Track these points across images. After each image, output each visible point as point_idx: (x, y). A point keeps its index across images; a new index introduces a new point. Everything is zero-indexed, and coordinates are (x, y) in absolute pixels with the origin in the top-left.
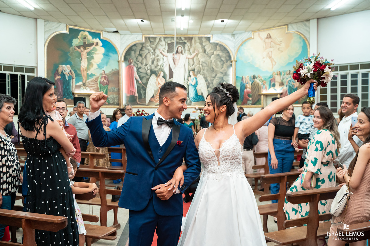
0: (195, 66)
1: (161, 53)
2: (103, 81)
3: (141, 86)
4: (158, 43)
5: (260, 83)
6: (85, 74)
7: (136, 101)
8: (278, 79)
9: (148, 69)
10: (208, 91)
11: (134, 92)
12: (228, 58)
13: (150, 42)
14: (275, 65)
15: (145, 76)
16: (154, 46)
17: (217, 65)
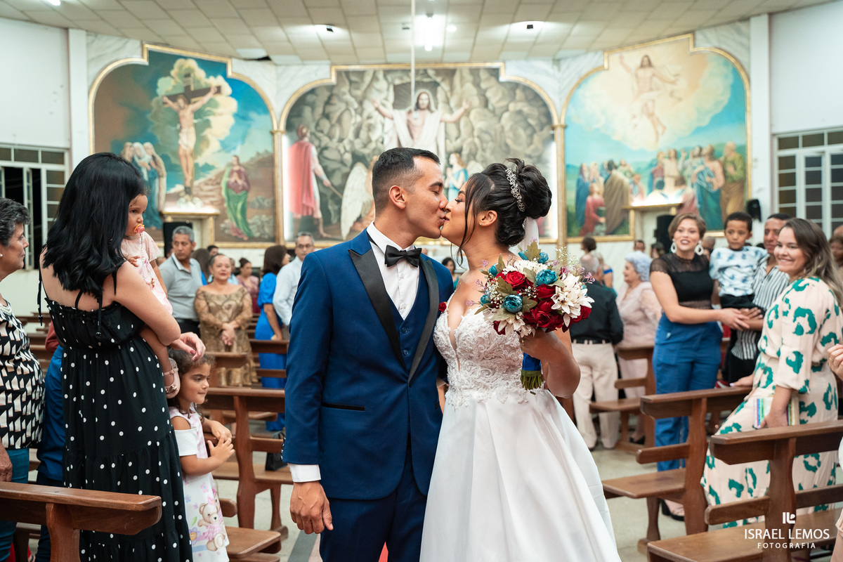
0: (463, 141)
1: (377, 109)
2: (236, 182)
3: (329, 194)
4: (370, 85)
6: (191, 166)
7: (318, 230)
8: (671, 169)
9: (346, 151)
11: (312, 209)
12: (544, 120)
13: (351, 82)
14: (663, 133)
15: (339, 169)
16: (359, 93)
17: (516, 138)
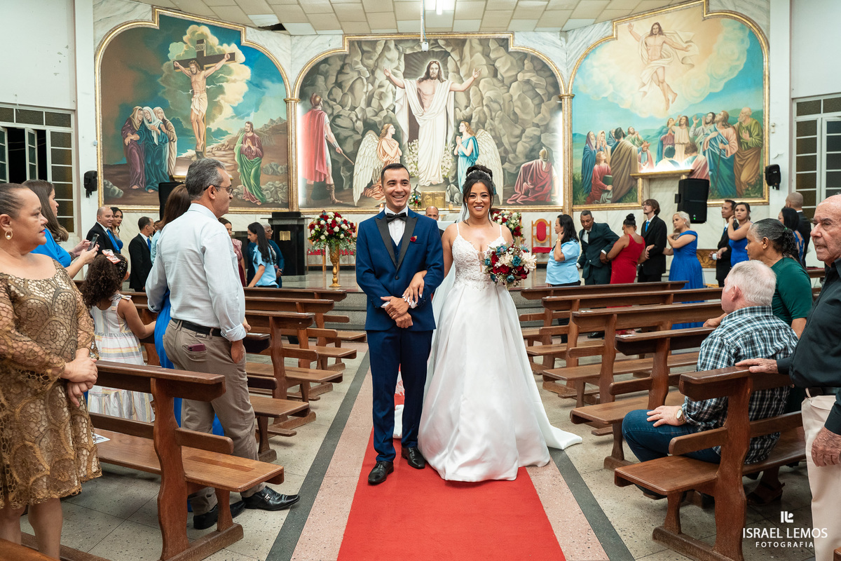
0: (472, 110)
1: (388, 78)
2: (249, 147)
3: (341, 161)
4: (380, 56)
5: (635, 148)
6: (203, 131)
7: (330, 196)
8: (682, 136)
9: (358, 119)
10: (504, 169)
11: (325, 175)
12: (551, 90)
13: (363, 52)
15: (351, 136)
16: (371, 62)
17: (524, 107)
